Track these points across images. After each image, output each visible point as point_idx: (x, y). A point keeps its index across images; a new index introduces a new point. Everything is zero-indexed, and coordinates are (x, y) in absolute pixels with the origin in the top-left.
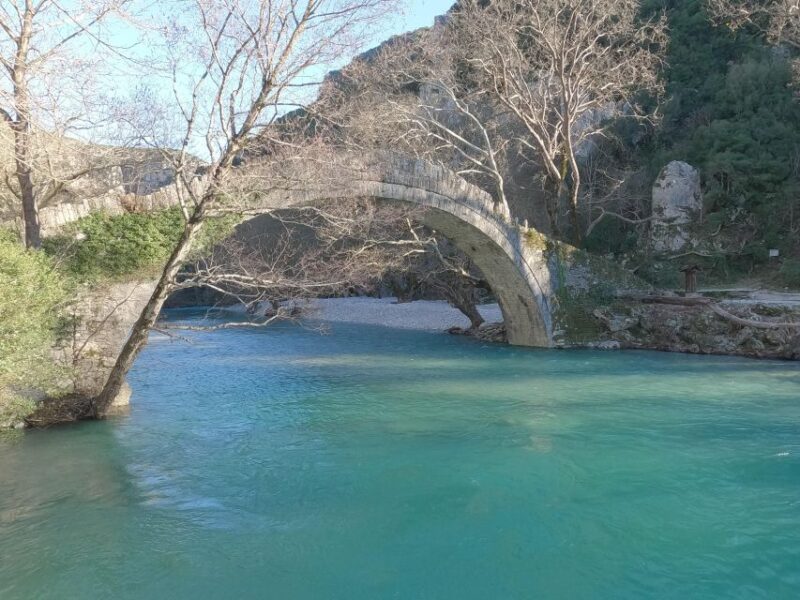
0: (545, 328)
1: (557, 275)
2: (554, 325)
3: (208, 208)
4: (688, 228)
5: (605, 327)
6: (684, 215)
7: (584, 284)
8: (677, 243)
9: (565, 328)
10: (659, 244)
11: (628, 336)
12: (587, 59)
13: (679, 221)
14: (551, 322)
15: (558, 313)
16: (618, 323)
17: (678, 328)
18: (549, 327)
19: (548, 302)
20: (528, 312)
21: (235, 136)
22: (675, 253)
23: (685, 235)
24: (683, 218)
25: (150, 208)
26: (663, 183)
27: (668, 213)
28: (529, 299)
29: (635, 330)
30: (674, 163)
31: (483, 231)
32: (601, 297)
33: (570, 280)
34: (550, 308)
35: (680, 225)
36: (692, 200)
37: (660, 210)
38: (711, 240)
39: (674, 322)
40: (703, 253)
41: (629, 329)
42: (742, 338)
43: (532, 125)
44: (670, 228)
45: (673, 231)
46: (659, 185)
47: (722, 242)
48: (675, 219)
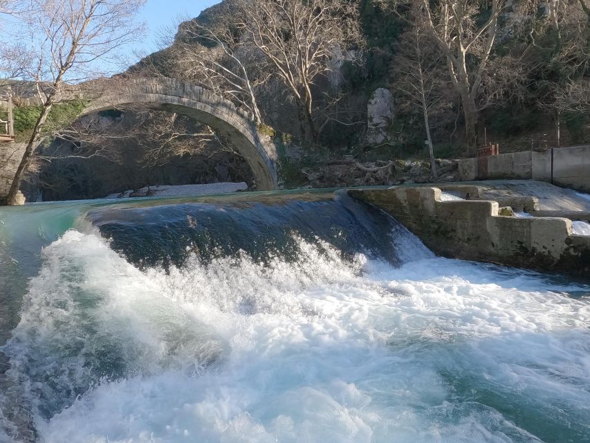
0: (273, 179)
1: (280, 149)
2: (278, 178)
3: (53, 99)
4: (386, 129)
5: (306, 179)
6: (384, 121)
7: (298, 156)
8: (380, 138)
9: (284, 180)
10: (371, 140)
11: (318, 182)
12: (320, 23)
13: (381, 125)
14: (276, 176)
15: (280, 171)
16: (312, 176)
17: (340, 176)
18: (276, 179)
19: (275, 165)
20: (264, 171)
21: (62, 67)
22: (378, 144)
23: (384, 133)
24: (383, 123)
25: (28, 105)
26: (373, 102)
27: (375, 120)
28: (263, 163)
29: (321, 179)
30: (379, 89)
31: (231, 124)
32: (308, 163)
33: (288, 153)
34: (275, 169)
35: (381, 128)
36: (389, 112)
37: (371, 119)
38: (397, 136)
39: (338, 173)
40: (392, 144)
41: (318, 179)
42: (366, 178)
43: (280, 65)
44: (376, 129)
45: (378, 131)
46: (370, 103)
47: (403, 137)
48: (379, 124)
